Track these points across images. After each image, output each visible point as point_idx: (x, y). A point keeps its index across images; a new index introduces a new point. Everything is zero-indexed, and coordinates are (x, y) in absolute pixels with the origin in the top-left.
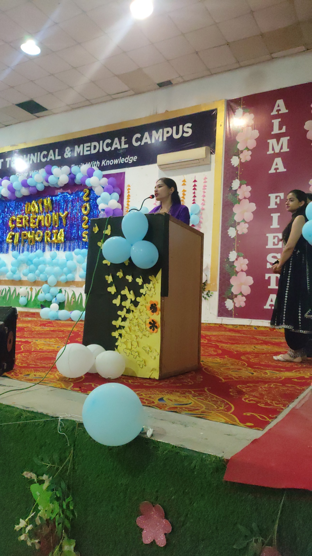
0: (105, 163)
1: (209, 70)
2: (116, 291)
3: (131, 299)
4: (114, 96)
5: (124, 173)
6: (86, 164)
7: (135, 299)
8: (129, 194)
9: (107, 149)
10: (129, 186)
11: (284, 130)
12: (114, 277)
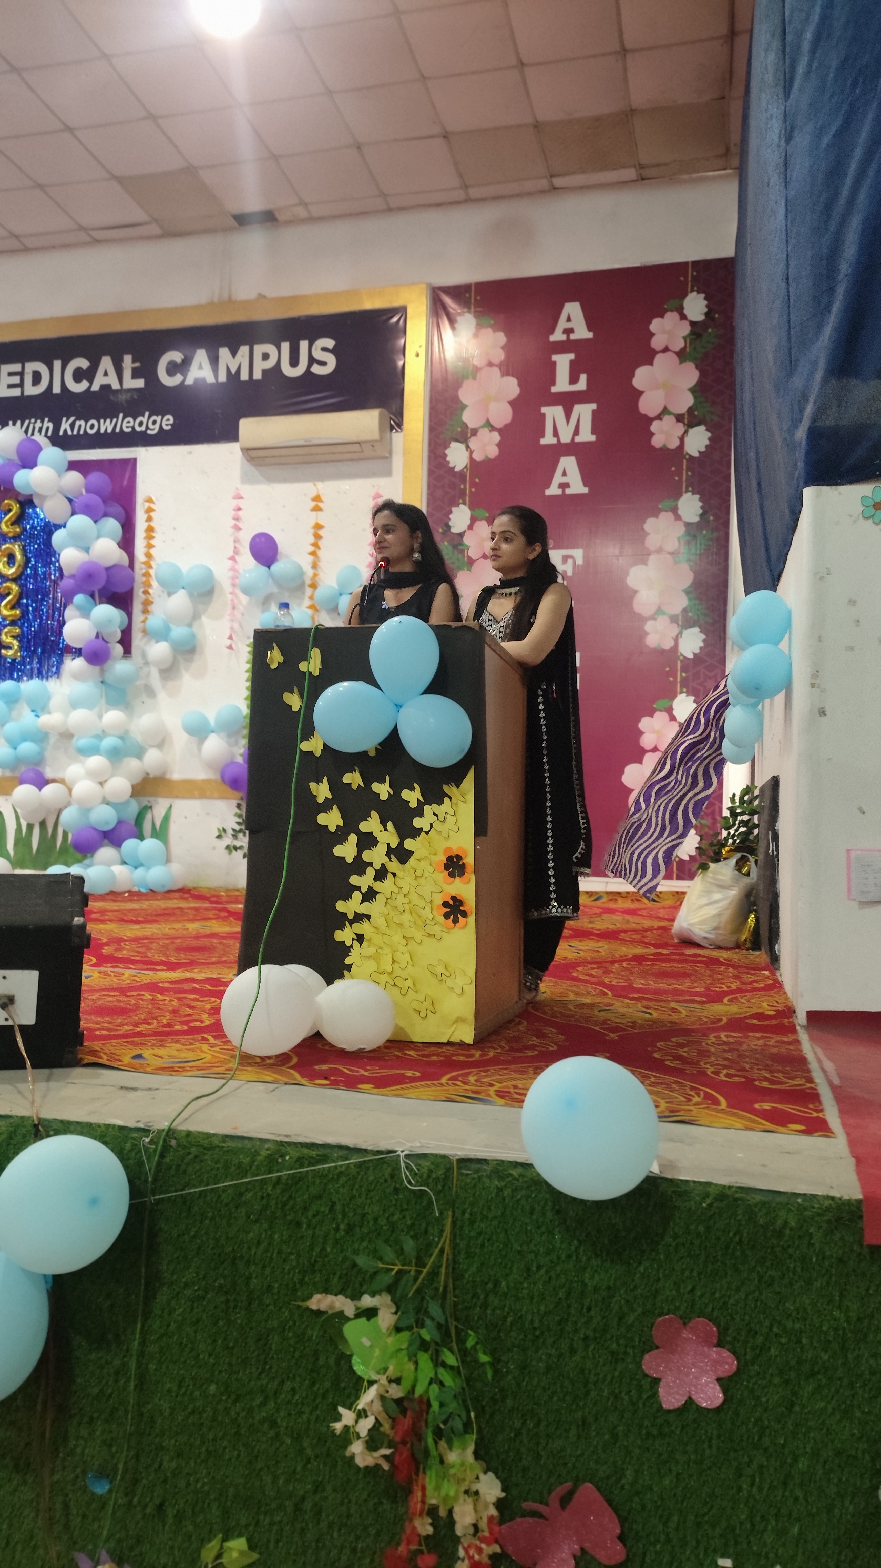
0: (72, 426)
1: (384, 195)
2: (342, 824)
3: (388, 844)
4: (97, 235)
5: (134, 461)
6: (7, 424)
7: (401, 844)
8: (152, 524)
9: (78, 388)
10: (150, 500)
11: (582, 384)
12: (336, 786)
